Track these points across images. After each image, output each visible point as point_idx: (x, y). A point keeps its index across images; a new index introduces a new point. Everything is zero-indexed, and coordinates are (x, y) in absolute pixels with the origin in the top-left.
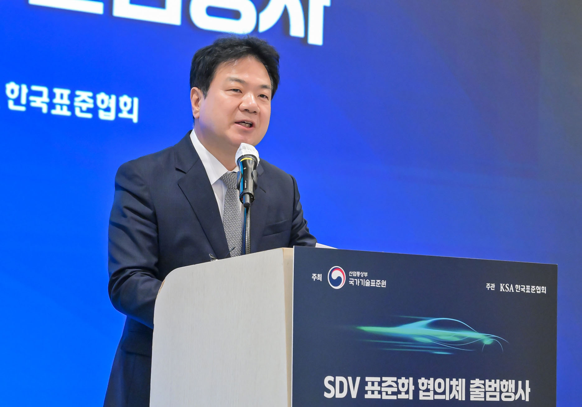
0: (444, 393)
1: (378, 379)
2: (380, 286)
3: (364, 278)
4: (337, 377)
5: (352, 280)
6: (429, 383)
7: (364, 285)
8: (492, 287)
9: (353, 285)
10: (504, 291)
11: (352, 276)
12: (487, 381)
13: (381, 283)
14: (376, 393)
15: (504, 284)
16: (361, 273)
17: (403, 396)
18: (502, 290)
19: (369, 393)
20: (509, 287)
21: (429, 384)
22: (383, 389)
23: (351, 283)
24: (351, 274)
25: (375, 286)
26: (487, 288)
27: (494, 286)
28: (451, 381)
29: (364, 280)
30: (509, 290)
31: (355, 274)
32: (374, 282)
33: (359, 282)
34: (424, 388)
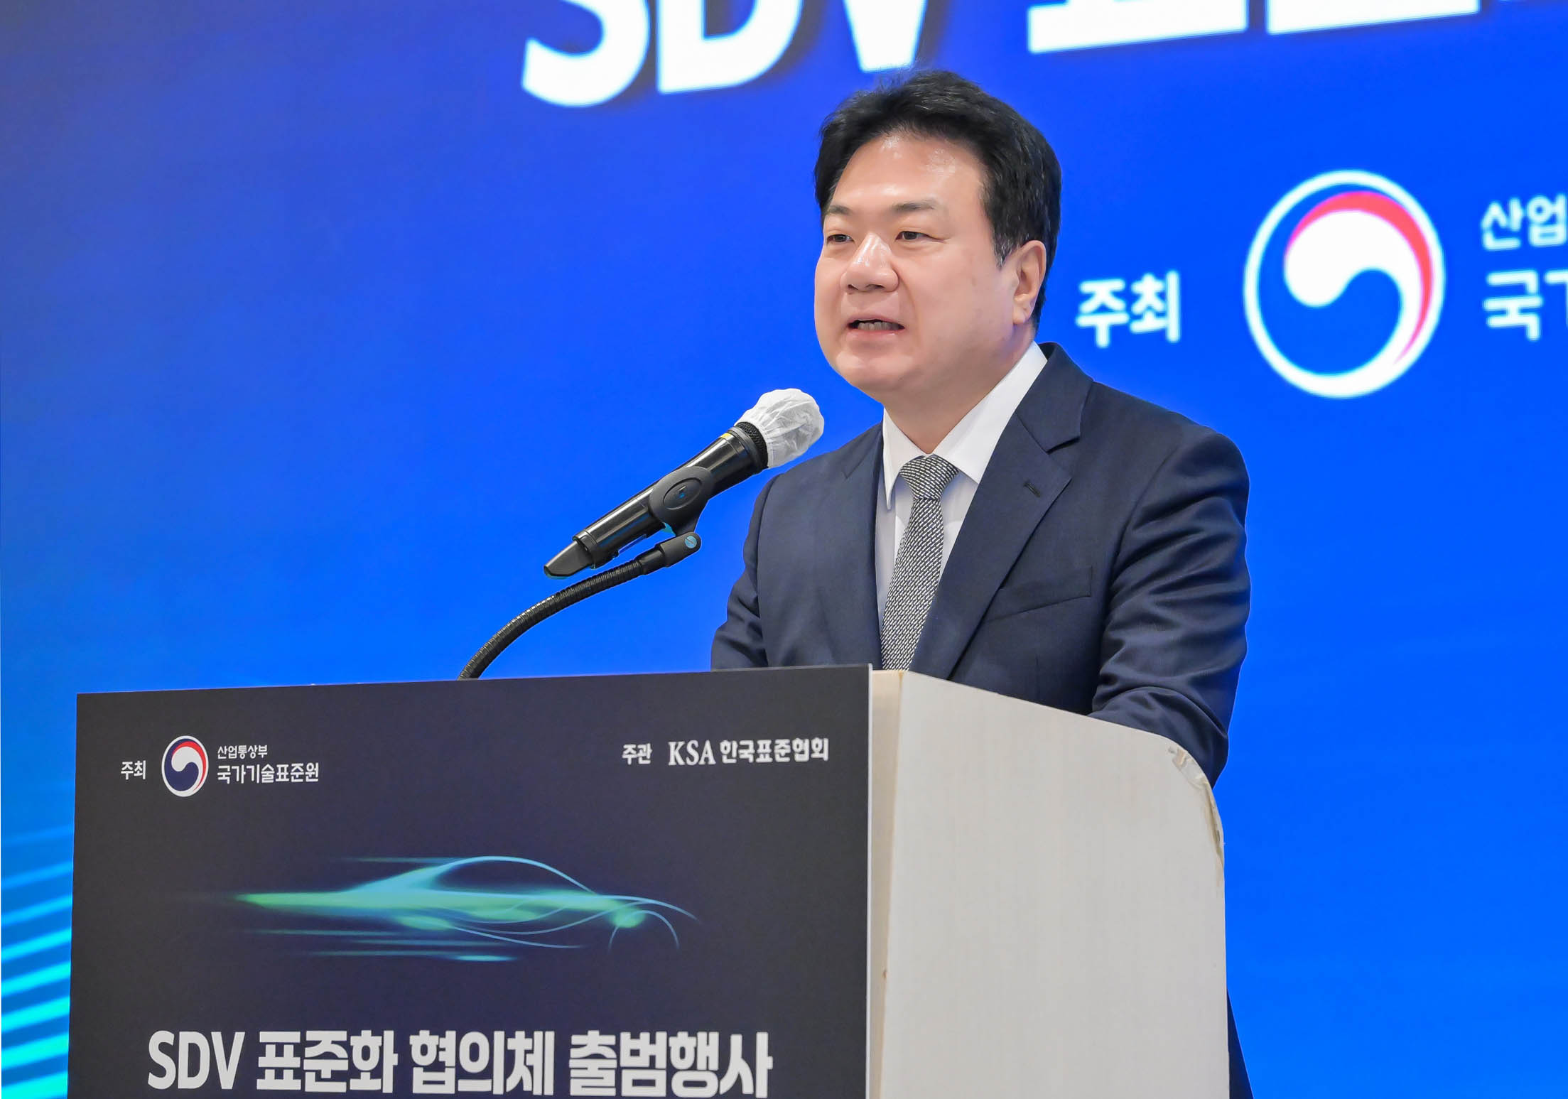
0: (487, 1074)
1: (295, 1037)
2: (301, 780)
3: (260, 761)
4: (182, 1034)
5: (225, 770)
6: (441, 1046)
7: (258, 782)
8: (641, 754)
9: (228, 782)
10: (681, 762)
11: (225, 758)
12: (625, 1036)
13: (305, 770)
14: (288, 1074)
15: (681, 744)
16: (251, 747)
17: (364, 1083)
18: (676, 760)
19: (270, 1074)
20: (700, 750)
21: (444, 1050)
22: (308, 1065)
23: (224, 777)
24: (222, 755)
25: (288, 780)
26: (627, 759)
27: (650, 751)
28: (510, 1040)
29: (258, 766)
30: (700, 759)
31: (234, 752)
32: (285, 770)
33: (243, 773)
34: (429, 1059)
